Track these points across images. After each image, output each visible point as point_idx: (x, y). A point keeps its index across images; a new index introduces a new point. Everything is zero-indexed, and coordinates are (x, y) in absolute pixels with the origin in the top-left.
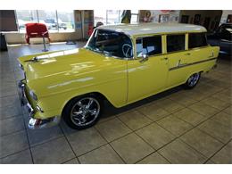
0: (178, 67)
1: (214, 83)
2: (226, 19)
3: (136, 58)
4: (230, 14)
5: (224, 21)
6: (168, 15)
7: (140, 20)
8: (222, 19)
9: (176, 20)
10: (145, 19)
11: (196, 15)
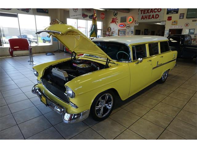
0: (157, 67)
1: (177, 77)
2: (168, 32)
3: (133, 61)
4: (170, 28)
5: (167, 33)
6: (125, 30)
7: (103, 34)
8: (165, 32)
9: (132, 33)
10: (107, 33)
11: (145, 29)
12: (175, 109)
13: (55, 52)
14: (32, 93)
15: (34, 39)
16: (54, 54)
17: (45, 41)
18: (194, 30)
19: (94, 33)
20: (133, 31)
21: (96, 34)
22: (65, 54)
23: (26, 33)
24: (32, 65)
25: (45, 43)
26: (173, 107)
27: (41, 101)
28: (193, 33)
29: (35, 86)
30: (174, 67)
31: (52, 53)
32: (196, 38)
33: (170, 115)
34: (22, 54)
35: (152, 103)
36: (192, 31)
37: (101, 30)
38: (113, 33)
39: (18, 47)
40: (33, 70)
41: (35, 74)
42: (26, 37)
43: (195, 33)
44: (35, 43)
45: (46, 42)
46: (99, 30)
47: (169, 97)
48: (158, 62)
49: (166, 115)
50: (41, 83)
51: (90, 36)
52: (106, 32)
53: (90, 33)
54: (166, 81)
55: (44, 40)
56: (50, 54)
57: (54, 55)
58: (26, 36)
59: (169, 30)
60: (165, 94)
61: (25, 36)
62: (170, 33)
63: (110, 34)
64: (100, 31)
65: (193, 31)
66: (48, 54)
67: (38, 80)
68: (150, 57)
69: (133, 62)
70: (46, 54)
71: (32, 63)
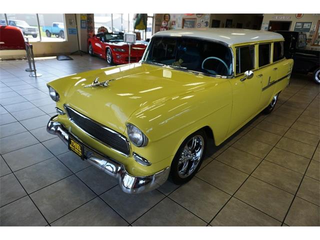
0: (268, 86)
2: (267, 26)
3: (235, 75)
4: (272, 20)
5: (266, 28)
6: (195, 19)
7: (156, 25)
8: (263, 25)
9: (207, 26)
10: (163, 24)
11: (227, 20)
12: (301, 159)
13: (72, 54)
14: (47, 132)
15: (30, 30)
16: (72, 57)
17: (50, 34)
18: (310, 24)
19: (142, 23)
20: (209, 21)
21: (145, 24)
22: (90, 59)
23: (14, 18)
24: (34, 78)
25: (50, 36)
26: (297, 156)
27: (70, 148)
28: (308, 30)
29: (51, 119)
30: (287, 87)
31: (68, 57)
32: (311, 38)
33: (296, 170)
34: (12, 56)
35: (262, 149)
36: (306, 26)
37: (153, 17)
38: (173, 24)
39: (3, 43)
40: (48, 88)
41: (52, 97)
42: (14, 24)
43: (311, 29)
44: (31, 36)
45: (52, 36)
46: (149, 17)
47: (286, 138)
48: (270, 77)
49: (290, 171)
50: (64, 114)
51: (135, 28)
52: (161, 22)
53: (135, 21)
54: (274, 109)
55: (47, 31)
56: (65, 58)
57: (72, 59)
58: (14, 22)
59: (268, 22)
60: (278, 132)
61: (12, 23)
62: (270, 28)
63: (168, 26)
64: (152, 19)
65: (309, 26)
66: (61, 58)
67: (58, 108)
68: (259, 69)
69: (236, 77)
70: (57, 58)
71: (33, 73)
